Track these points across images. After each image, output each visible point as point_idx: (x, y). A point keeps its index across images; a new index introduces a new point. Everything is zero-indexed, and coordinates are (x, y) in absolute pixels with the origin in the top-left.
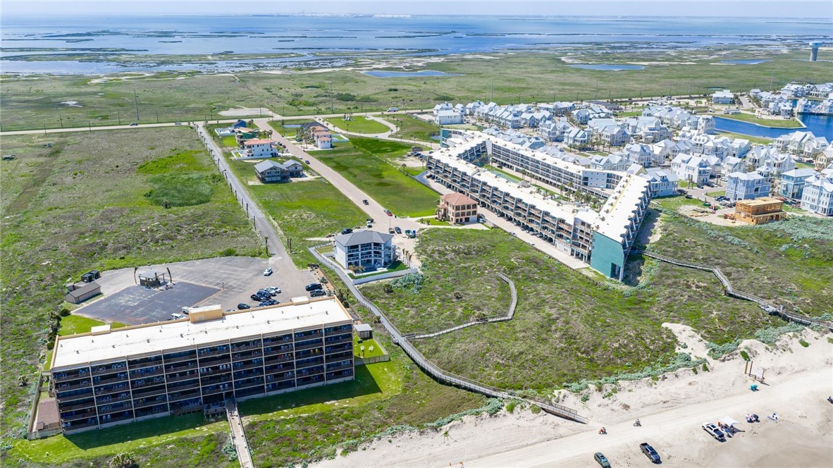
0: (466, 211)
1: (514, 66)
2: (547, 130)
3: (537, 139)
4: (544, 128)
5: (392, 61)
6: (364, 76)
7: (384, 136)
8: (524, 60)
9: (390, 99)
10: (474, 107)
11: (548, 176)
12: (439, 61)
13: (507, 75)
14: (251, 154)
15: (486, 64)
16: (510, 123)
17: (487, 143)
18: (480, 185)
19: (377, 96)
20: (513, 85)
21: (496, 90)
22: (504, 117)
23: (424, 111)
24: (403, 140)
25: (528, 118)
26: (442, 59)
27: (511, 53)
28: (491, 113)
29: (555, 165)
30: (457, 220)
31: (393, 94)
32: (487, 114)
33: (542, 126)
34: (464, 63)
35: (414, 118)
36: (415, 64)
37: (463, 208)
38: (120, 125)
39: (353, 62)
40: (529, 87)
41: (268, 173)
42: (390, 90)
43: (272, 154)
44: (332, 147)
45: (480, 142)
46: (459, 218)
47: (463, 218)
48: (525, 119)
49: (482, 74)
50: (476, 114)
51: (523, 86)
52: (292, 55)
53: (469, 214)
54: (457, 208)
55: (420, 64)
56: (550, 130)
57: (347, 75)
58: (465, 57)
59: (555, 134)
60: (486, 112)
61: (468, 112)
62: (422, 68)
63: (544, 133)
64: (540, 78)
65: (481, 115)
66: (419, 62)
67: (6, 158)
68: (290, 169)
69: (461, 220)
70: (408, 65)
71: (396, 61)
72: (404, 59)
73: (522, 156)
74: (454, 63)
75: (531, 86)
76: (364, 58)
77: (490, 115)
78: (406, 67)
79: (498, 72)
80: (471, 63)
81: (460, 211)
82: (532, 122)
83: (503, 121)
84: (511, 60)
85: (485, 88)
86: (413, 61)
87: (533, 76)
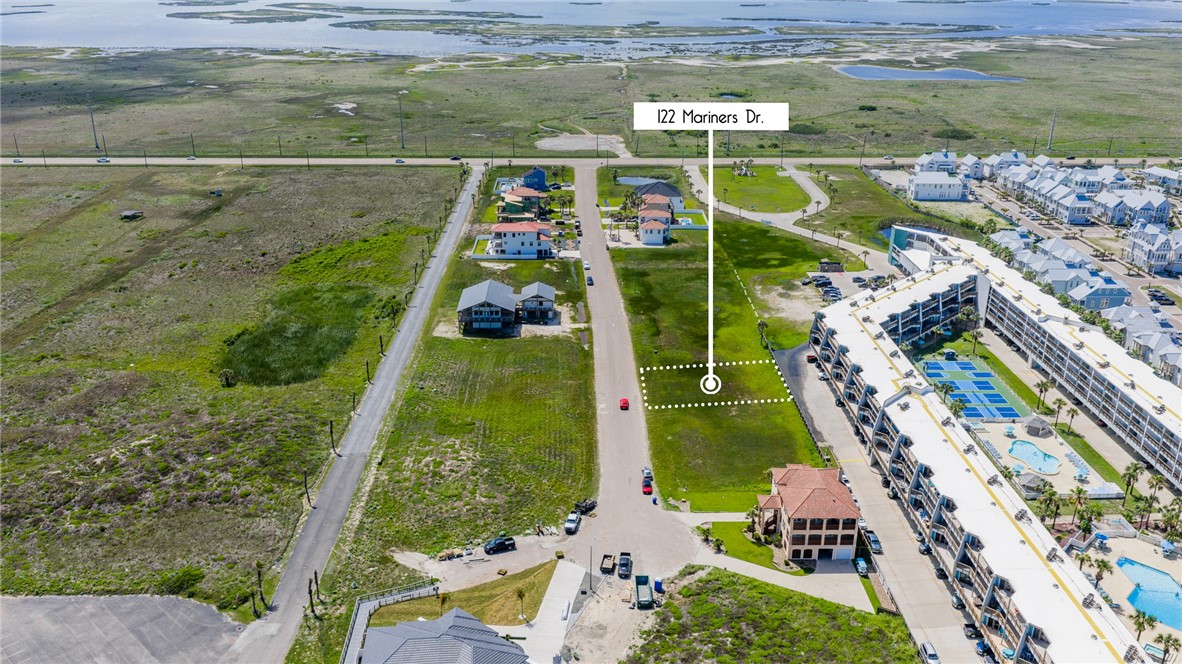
0: (824, 532)
1: (1125, 66)
2: (1147, 247)
3: (1108, 281)
4: (1139, 241)
5: (901, 47)
6: (836, 75)
7: (784, 222)
8: (1150, 54)
9: (851, 128)
10: (1001, 166)
11: (1105, 411)
12: (986, 50)
13: (1106, 85)
14: (499, 249)
15: (1071, 59)
16: (1067, 213)
17: (979, 281)
18: (895, 444)
19: (830, 120)
20: (1109, 108)
21: (1069, 118)
22: (1055, 198)
23: (899, 161)
24: (818, 236)
25: (1111, 205)
26: (993, 46)
27: (1129, 38)
28: (1030, 184)
29: (1127, 391)
30: (796, 553)
31: (865, 118)
32: (1022, 185)
33: (1135, 235)
34: (1029, 56)
35: (872, 178)
36: (940, 54)
37: (816, 524)
38: (367, 156)
39: (834, 46)
40: (1141, 114)
41: (476, 313)
42: (862, 108)
43: (540, 252)
44: (667, 241)
45: (960, 279)
46: (802, 548)
47: (815, 549)
48: (1105, 207)
49: (1055, 79)
50: (1000, 181)
51: (1130, 112)
52: (744, 31)
53: (831, 540)
54: (799, 524)
55: (947, 55)
56: (1154, 249)
57: (806, 73)
58: (1037, 43)
59: (1163, 257)
60: (1020, 179)
61: (986, 172)
62: (949, 62)
63: (1137, 252)
64: (1170, 95)
65: (1010, 185)
66: (947, 49)
67: (126, 217)
68: (529, 305)
69: (808, 553)
70: (924, 55)
71: (907, 47)
72: (924, 43)
73: (1052, 339)
74: (1011, 55)
75: (1144, 114)
76: (855, 40)
77: (1028, 188)
78: (920, 61)
79: (1089, 77)
80: (1044, 56)
81: (807, 532)
82: (1119, 215)
83: (1052, 206)
84: (1124, 53)
85: (1049, 113)
86: (938, 48)
87: (1159, 89)
